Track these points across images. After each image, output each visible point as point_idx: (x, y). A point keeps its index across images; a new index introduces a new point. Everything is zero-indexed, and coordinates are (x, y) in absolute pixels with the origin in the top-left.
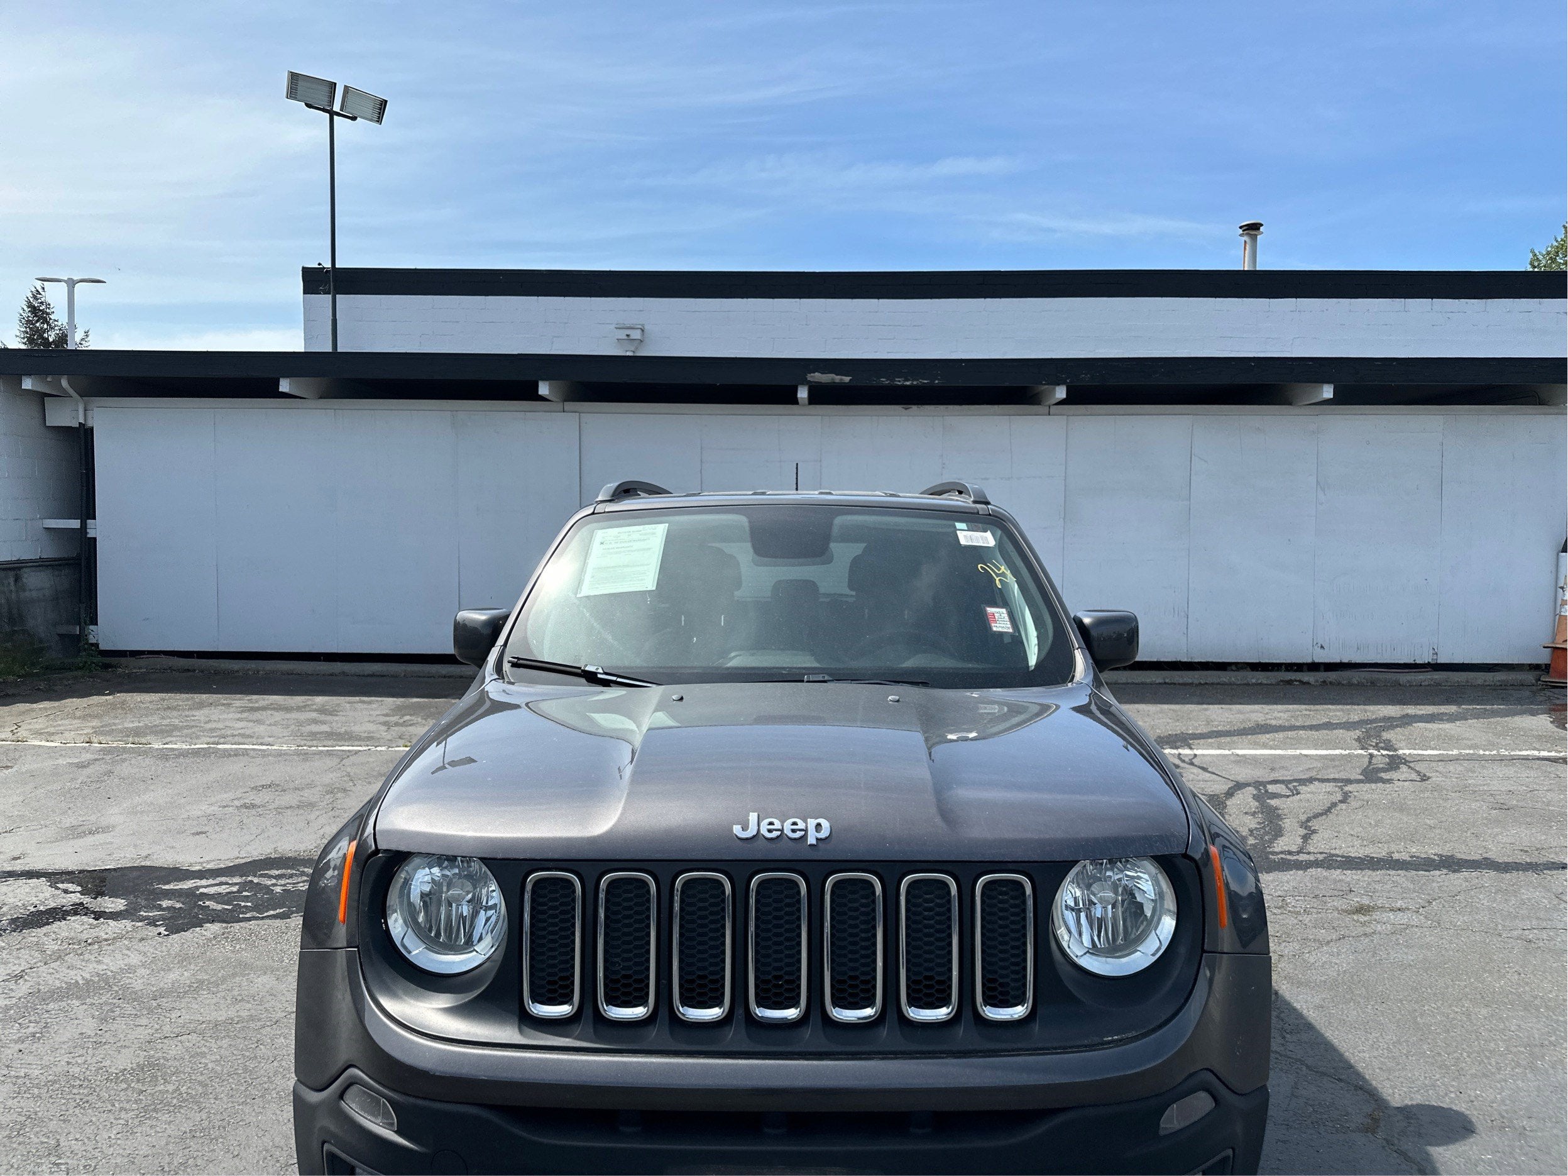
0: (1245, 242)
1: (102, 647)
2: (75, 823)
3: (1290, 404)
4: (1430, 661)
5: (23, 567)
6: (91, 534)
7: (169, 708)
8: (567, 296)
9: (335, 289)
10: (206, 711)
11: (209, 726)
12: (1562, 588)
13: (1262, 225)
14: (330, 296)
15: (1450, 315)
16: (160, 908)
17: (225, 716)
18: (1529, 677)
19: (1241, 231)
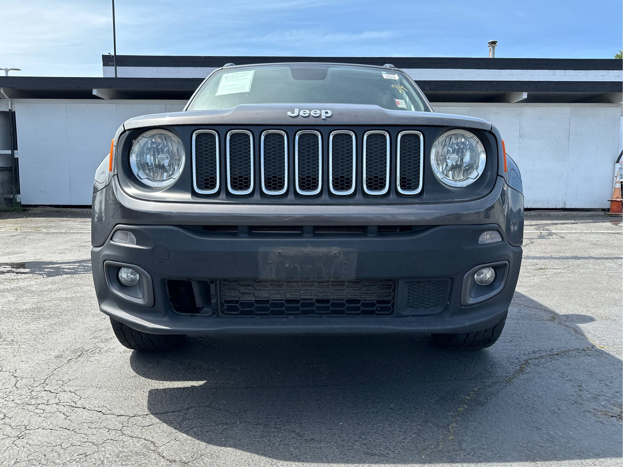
0: (490, 49)
1: (22, 203)
2: (10, 251)
3: (509, 102)
4: (563, 207)
6: (16, 156)
7: (50, 221)
8: (213, 67)
9: (116, 64)
10: (66, 222)
11: (66, 226)
12: (616, 177)
13: (497, 42)
14: (114, 67)
15: (572, 77)
16: (44, 271)
17: (73, 223)
18: (602, 213)
19: (488, 45)
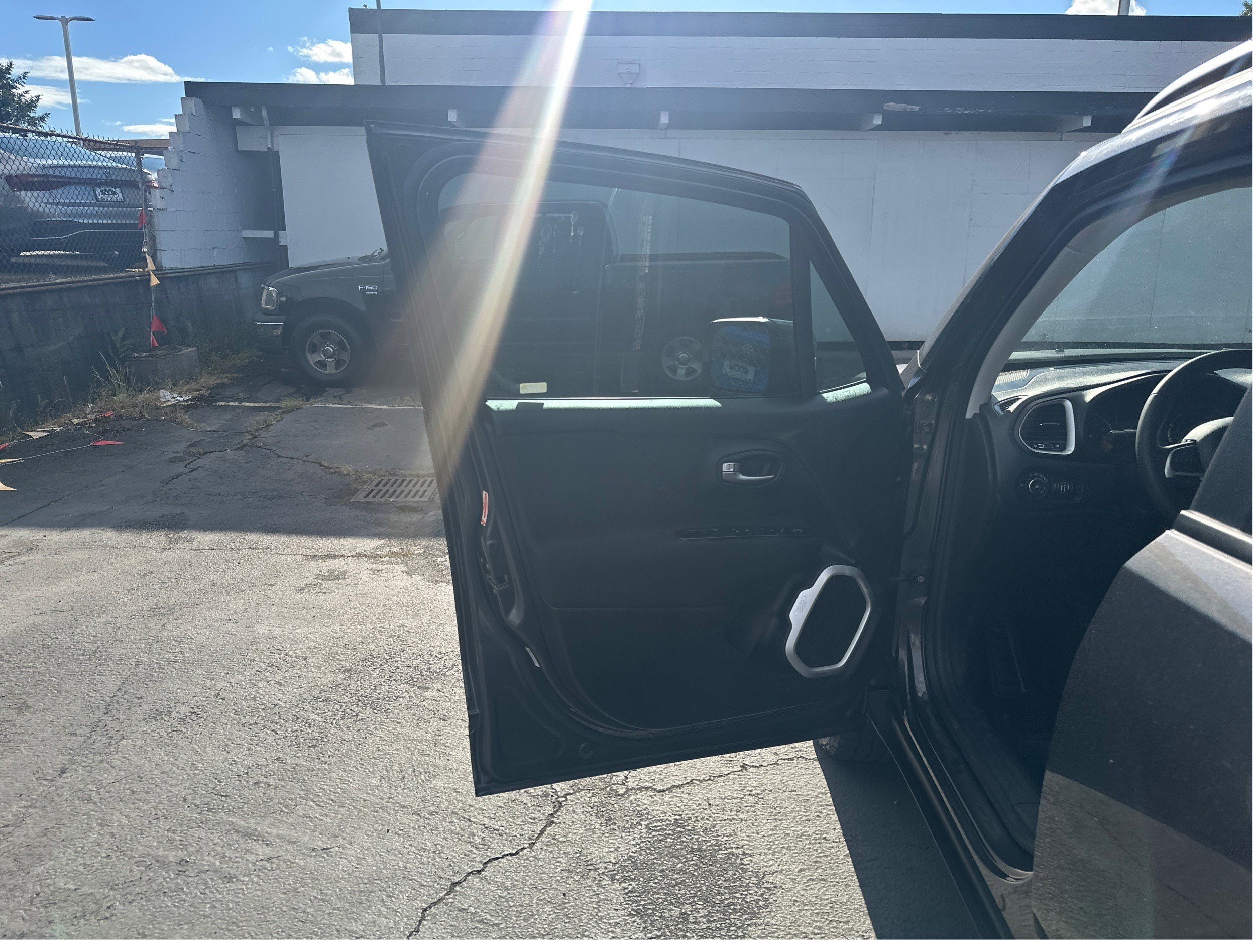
5: (237, 270)
6: (283, 242)
9: (376, 28)
